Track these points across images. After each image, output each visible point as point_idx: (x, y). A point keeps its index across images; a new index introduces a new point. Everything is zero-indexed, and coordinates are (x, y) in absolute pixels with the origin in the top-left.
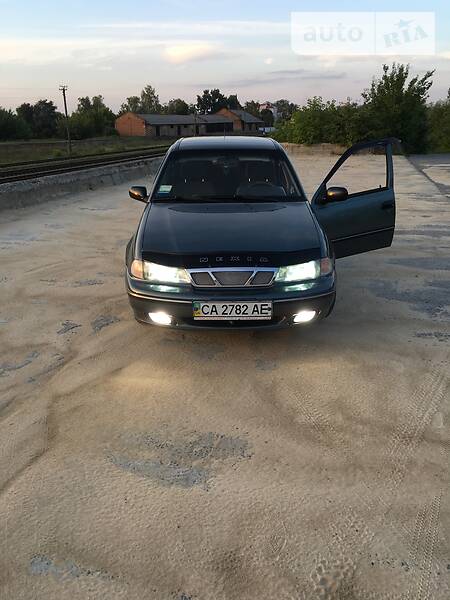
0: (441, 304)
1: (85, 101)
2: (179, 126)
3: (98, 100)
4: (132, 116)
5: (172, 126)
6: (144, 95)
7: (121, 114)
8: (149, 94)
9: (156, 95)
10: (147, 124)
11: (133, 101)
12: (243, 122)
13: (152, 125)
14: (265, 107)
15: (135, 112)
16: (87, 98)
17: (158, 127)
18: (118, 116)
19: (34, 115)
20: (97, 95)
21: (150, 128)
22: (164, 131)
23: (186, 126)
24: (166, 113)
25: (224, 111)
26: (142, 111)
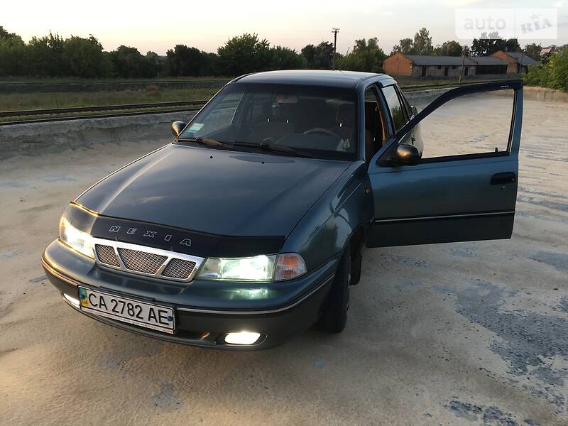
0: (550, 352)
1: (361, 43)
2: (447, 68)
3: (373, 42)
4: (401, 56)
5: (439, 67)
6: (417, 37)
7: (392, 54)
8: (423, 37)
9: (429, 37)
10: (414, 65)
11: (406, 43)
12: (519, 65)
13: (420, 66)
14: (548, 51)
15: (406, 54)
16: (364, 41)
17: (424, 68)
18: (389, 57)
19: (315, 55)
20: (373, 38)
21: (416, 68)
22: (429, 71)
23: (454, 67)
24: (438, 55)
25: (499, 53)
26: (413, 52)
